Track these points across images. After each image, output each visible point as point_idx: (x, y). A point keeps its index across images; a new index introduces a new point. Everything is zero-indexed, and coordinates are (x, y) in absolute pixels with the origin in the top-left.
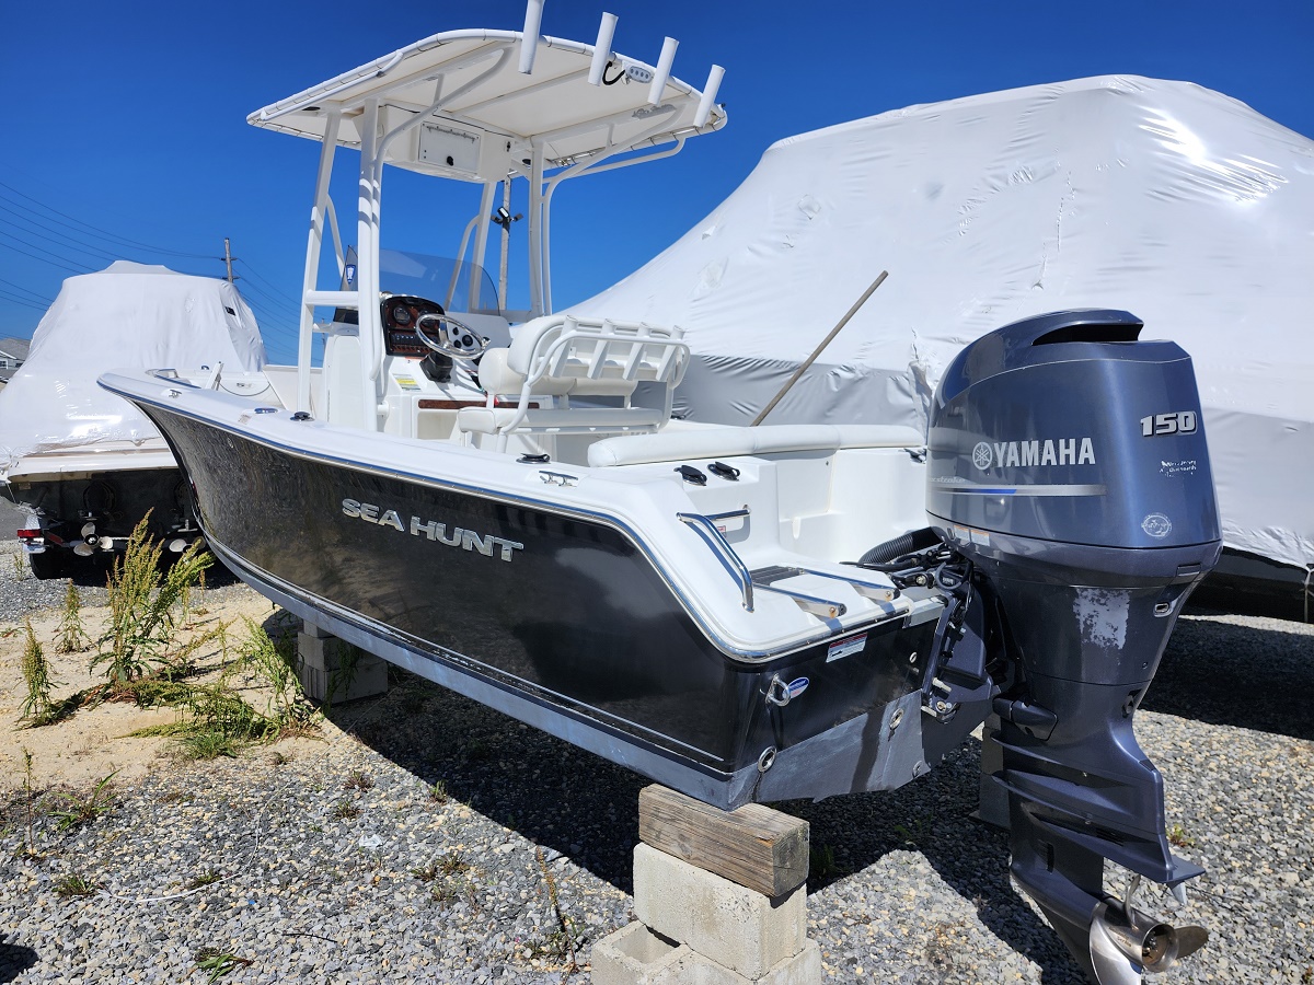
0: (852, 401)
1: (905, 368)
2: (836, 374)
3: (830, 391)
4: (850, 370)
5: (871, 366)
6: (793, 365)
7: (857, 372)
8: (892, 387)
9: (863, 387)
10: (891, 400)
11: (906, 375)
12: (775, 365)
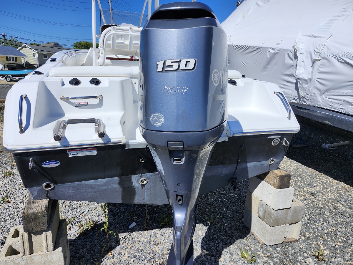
0: (274, 61)
1: (291, 48)
2: (269, 51)
3: (267, 58)
4: (274, 49)
5: (280, 48)
6: (257, 48)
7: (276, 50)
8: (287, 56)
9: (277, 56)
10: (286, 61)
11: (292, 51)
12: (252, 48)
